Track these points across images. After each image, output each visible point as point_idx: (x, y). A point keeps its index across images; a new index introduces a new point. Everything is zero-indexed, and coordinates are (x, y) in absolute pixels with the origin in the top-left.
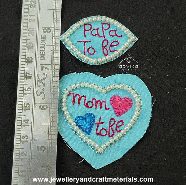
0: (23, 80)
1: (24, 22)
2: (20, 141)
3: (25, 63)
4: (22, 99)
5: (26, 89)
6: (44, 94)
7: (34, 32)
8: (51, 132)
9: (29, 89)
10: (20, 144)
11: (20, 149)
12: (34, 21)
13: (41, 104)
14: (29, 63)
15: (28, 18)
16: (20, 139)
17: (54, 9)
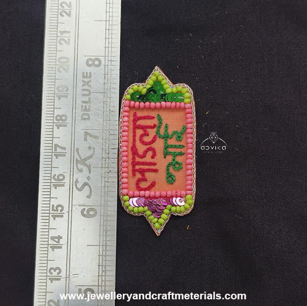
0: (50, 160)
1: (50, 44)
2: (45, 278)
3: (53, 126)
4: (49, 196)
5: (56, 177)
6: (90, 187)
7: (68, 64)
8: (104, 262)
9: (61, 177)
10: (46, 283)
11: (46, 292)
12: (68, 43)
13: (84, 207)
14: (61, 126)
15: (57, 37)
16: (46, 273)
17: (106, 21)
